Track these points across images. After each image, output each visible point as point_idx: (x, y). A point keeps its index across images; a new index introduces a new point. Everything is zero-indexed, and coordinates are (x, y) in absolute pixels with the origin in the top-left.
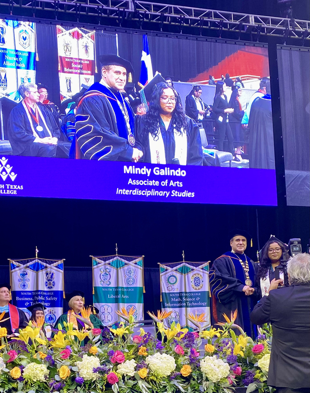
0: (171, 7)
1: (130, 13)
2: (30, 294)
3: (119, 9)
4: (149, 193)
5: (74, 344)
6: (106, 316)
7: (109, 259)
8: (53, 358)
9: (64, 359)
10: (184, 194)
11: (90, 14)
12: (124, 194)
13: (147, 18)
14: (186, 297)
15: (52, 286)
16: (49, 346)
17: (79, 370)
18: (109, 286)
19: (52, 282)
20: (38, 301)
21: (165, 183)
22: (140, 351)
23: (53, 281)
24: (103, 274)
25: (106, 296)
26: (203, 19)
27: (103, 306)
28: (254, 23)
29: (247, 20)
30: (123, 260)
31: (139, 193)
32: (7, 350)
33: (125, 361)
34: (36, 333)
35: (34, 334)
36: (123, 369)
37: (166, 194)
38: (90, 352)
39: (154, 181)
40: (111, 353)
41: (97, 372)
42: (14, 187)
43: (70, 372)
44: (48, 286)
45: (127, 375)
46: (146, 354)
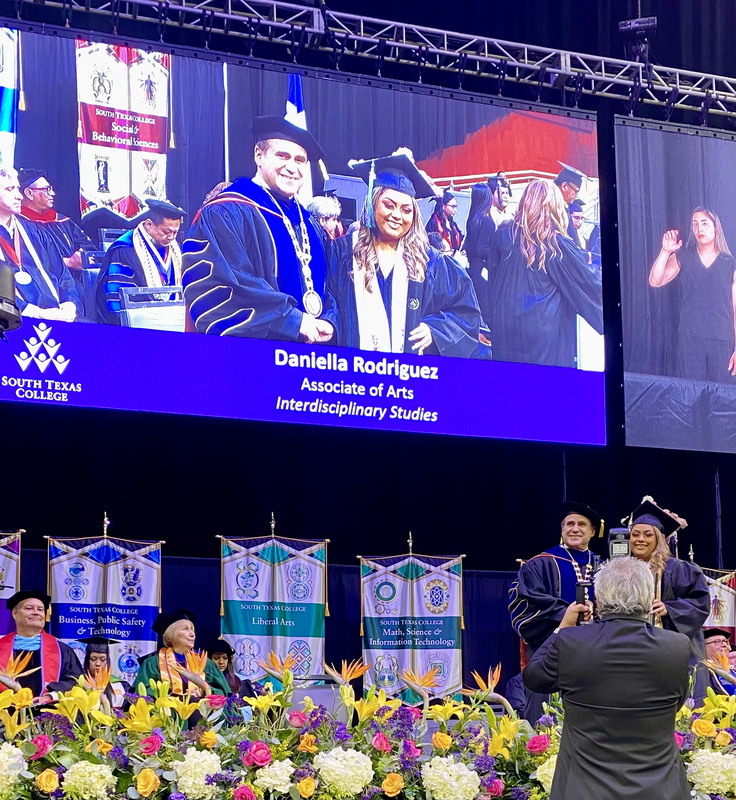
0: (400, 29)
1: (315, 35)
2: (89, 610)
3: (292, 26)
4: (344, 410)
5: (169, 725)
6: (247, 661)
7: (256, 543)
8: (126, 754)
9: (149, 756)
10: (415, 415)
11: (231, 33)
12: (292, 409)
13: (351, 47)
14: (413, 627)
15: (136, 597)
16: (119, 729)
17: (178, 778)
18: (255, 600)
19: (135, 588)
20: (107, 626)
21: (377, 391)
22: (302, 742)
23: (137, 586)
24: (243, 574)
25: (247, 621)
26: (466, 55)
27: (240, 641)
28: (569, 68)
29: (555, 62)
30: (286, 547)
31: (322, 408)
32: (32, 734)
33: (272, 762)
34: (92, 701)
35: (87, 703)
36: (267, 779)
37: (378, 412)
38: (202, 743)
39: (354, 386)
40: (245, 746)
41: (215, 784)
42: (61, 386)
43: (159, 782)
44: (126, 596)
45: (274, 790)
46: (315, 748)
